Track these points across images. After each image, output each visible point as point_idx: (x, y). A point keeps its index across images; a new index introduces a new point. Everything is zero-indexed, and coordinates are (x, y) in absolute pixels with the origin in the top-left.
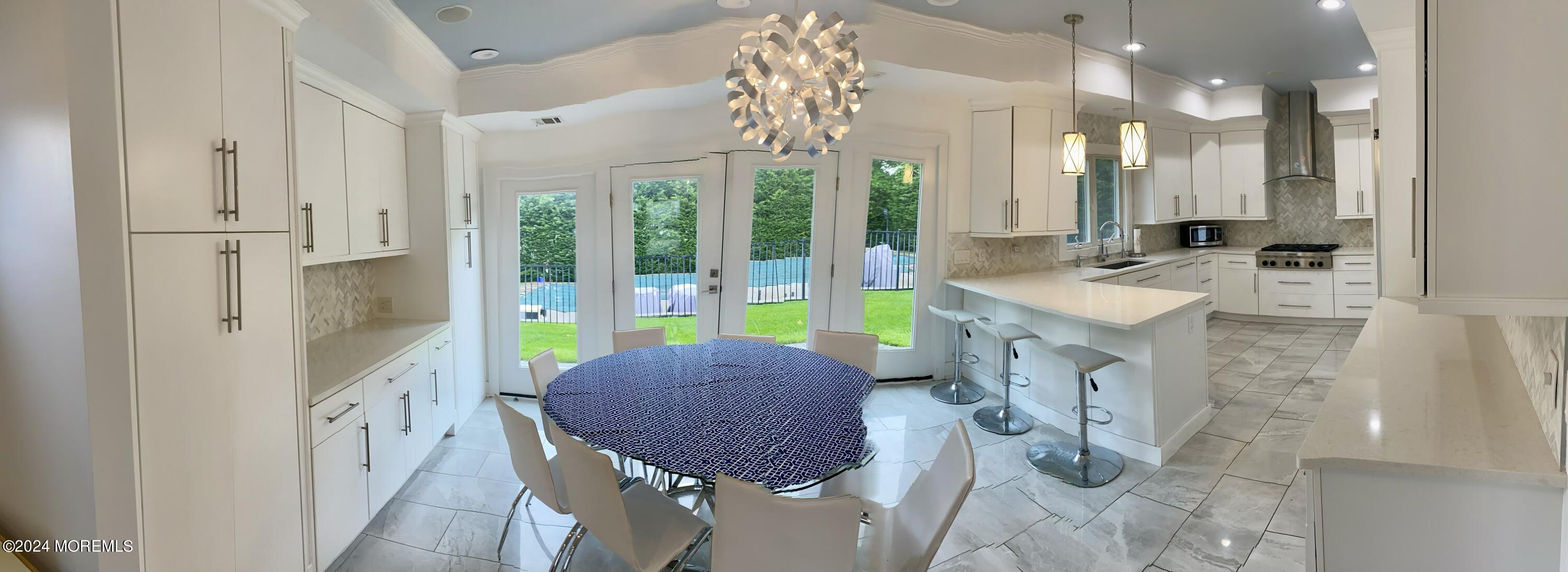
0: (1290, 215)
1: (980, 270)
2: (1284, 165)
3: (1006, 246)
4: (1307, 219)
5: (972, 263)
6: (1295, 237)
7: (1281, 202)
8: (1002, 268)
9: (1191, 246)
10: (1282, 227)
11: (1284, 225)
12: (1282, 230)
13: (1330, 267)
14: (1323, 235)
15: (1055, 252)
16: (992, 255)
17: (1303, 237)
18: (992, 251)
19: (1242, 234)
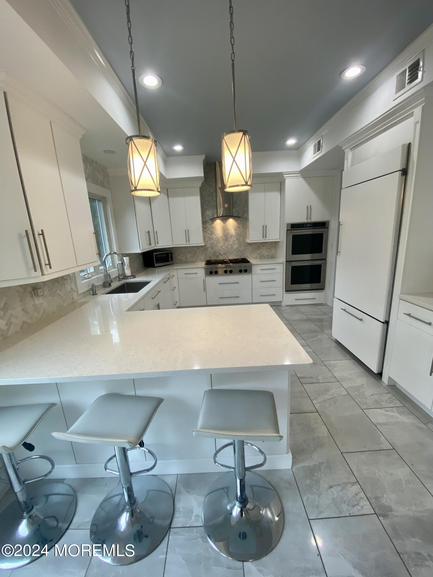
0: (214, 241)
2: (209, 210)
4: (225, 244)
6: (218, 255)
7: (207, 234)
9: (155, 266)
10: (209, 249)
11: (211, 248)
12: (209, 251)
13: (251, 272)
14: (235, 253)
17: (223, 255)
19: (183, 255)
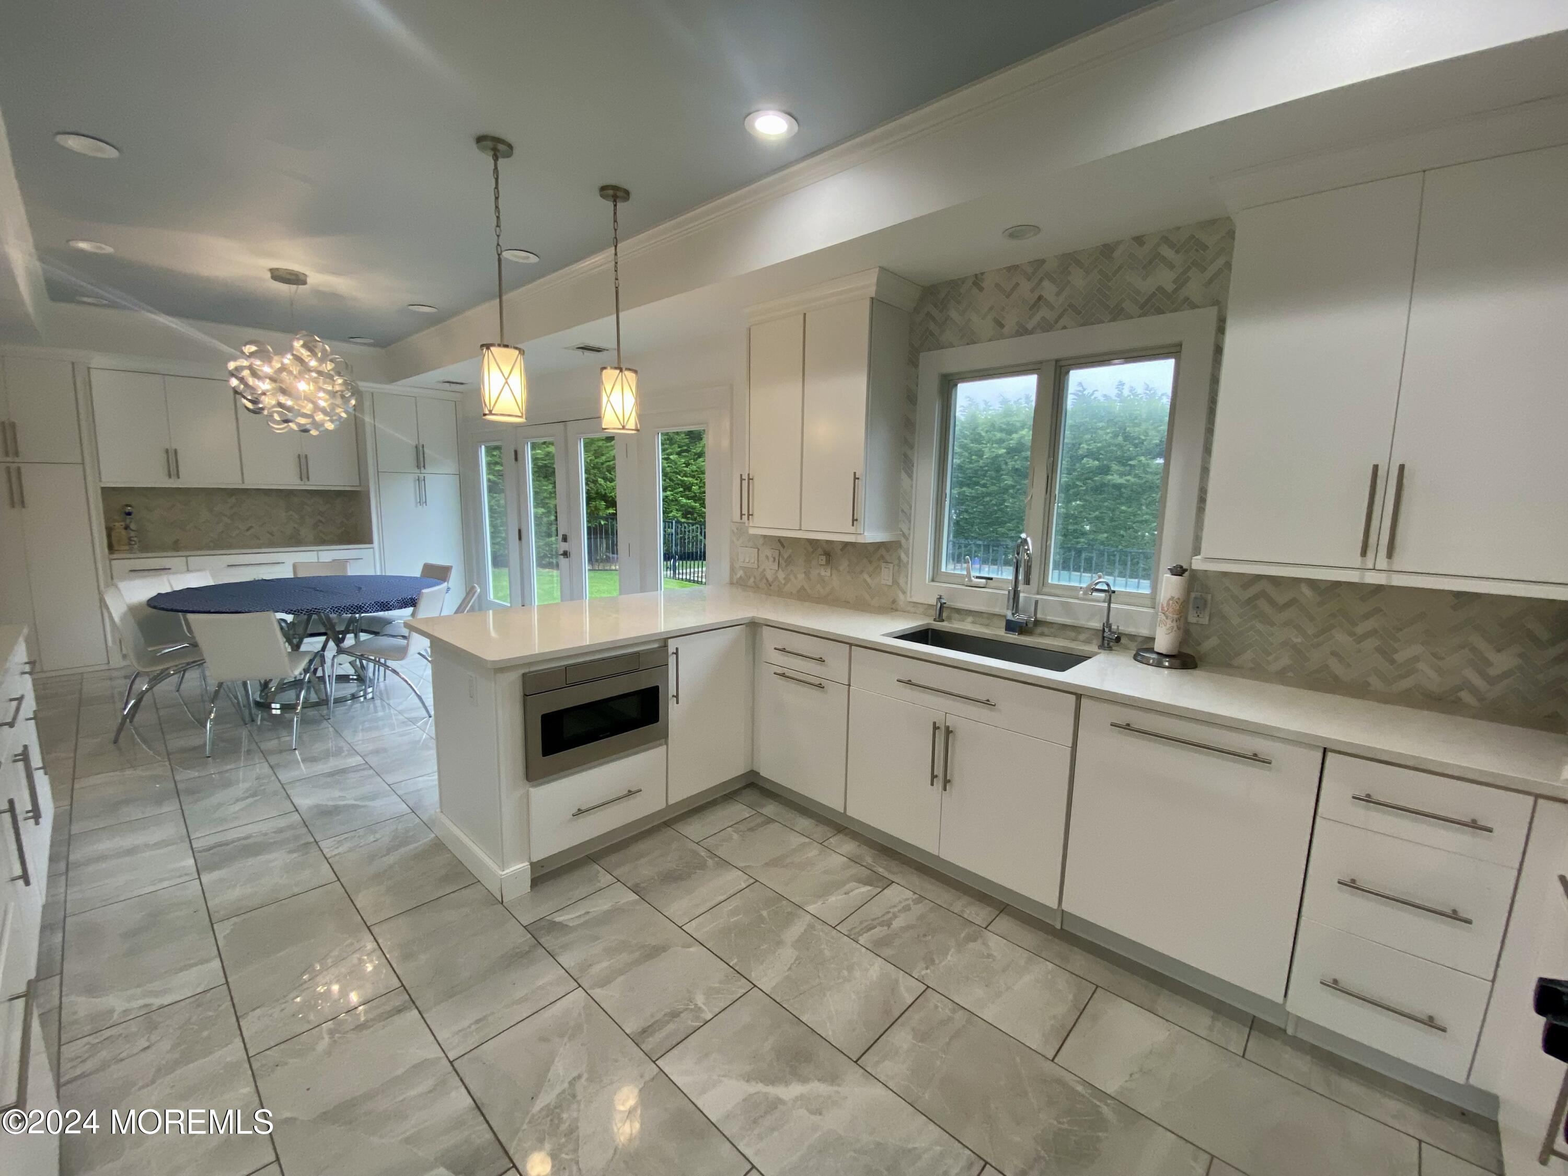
1: (772, 582)
3: (813, 552)
5: (760, 570)
8: (806, 587)
15: (902, 581)
16: (789, 561)
18: (790, 556)
